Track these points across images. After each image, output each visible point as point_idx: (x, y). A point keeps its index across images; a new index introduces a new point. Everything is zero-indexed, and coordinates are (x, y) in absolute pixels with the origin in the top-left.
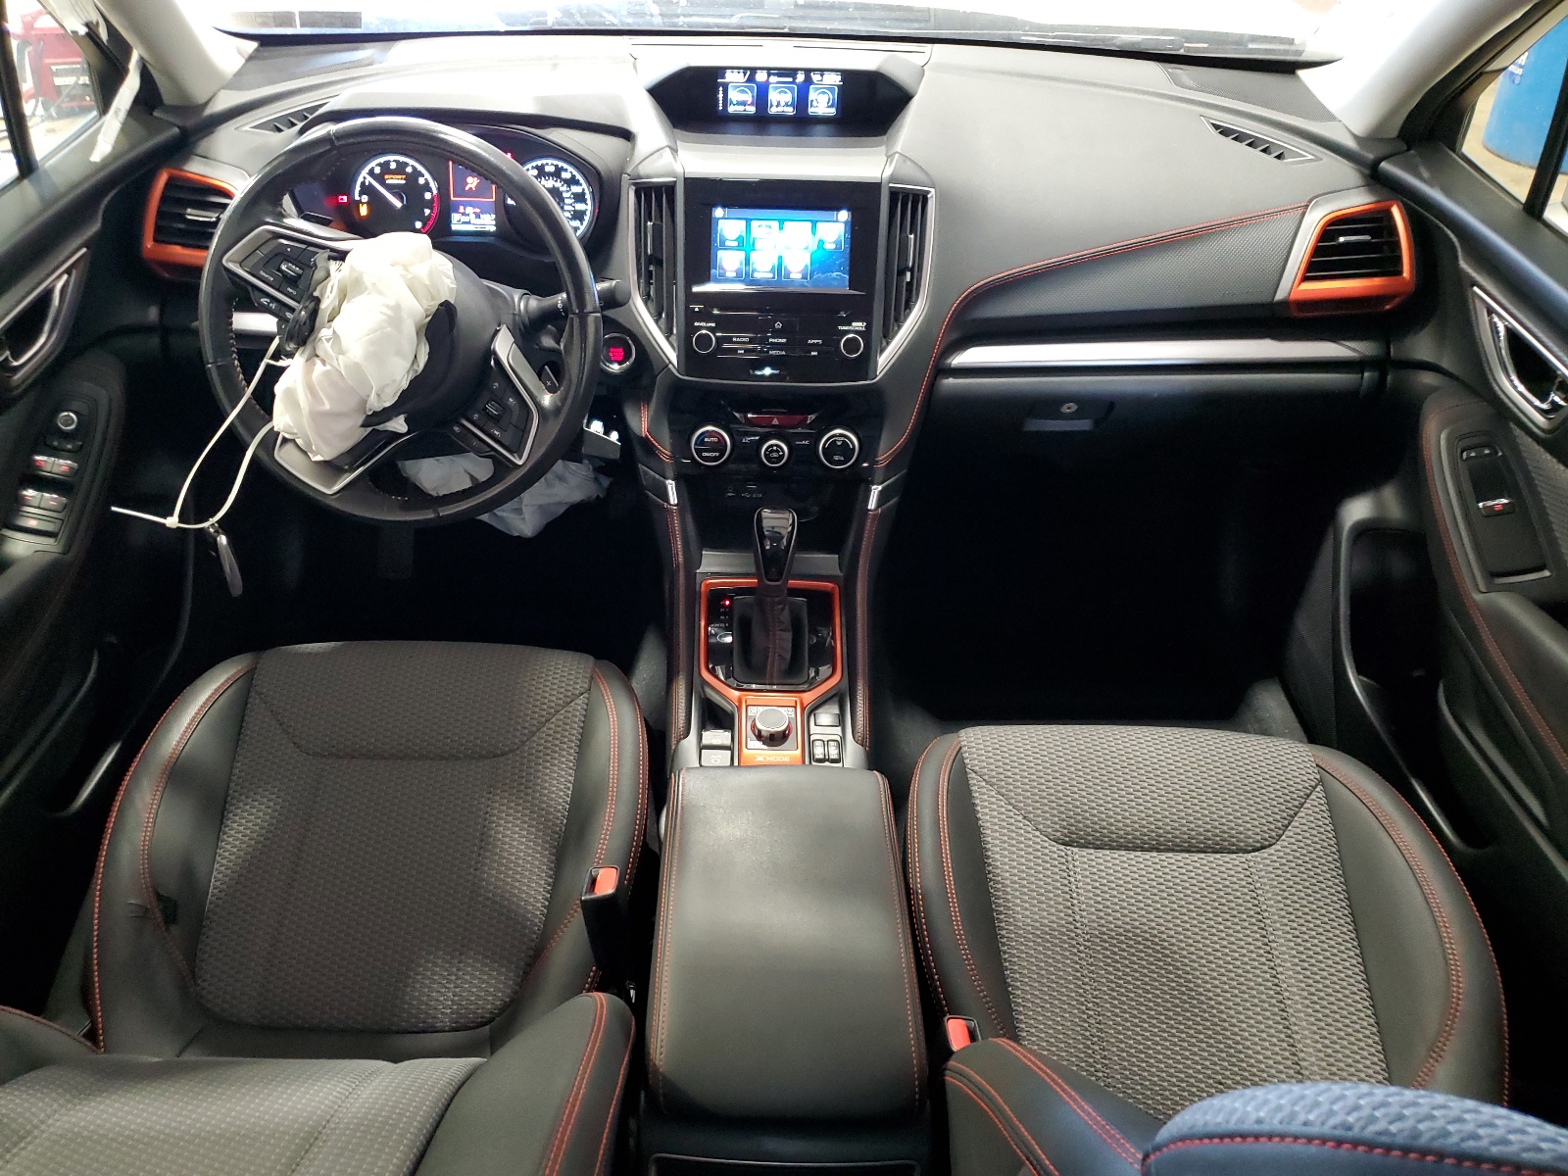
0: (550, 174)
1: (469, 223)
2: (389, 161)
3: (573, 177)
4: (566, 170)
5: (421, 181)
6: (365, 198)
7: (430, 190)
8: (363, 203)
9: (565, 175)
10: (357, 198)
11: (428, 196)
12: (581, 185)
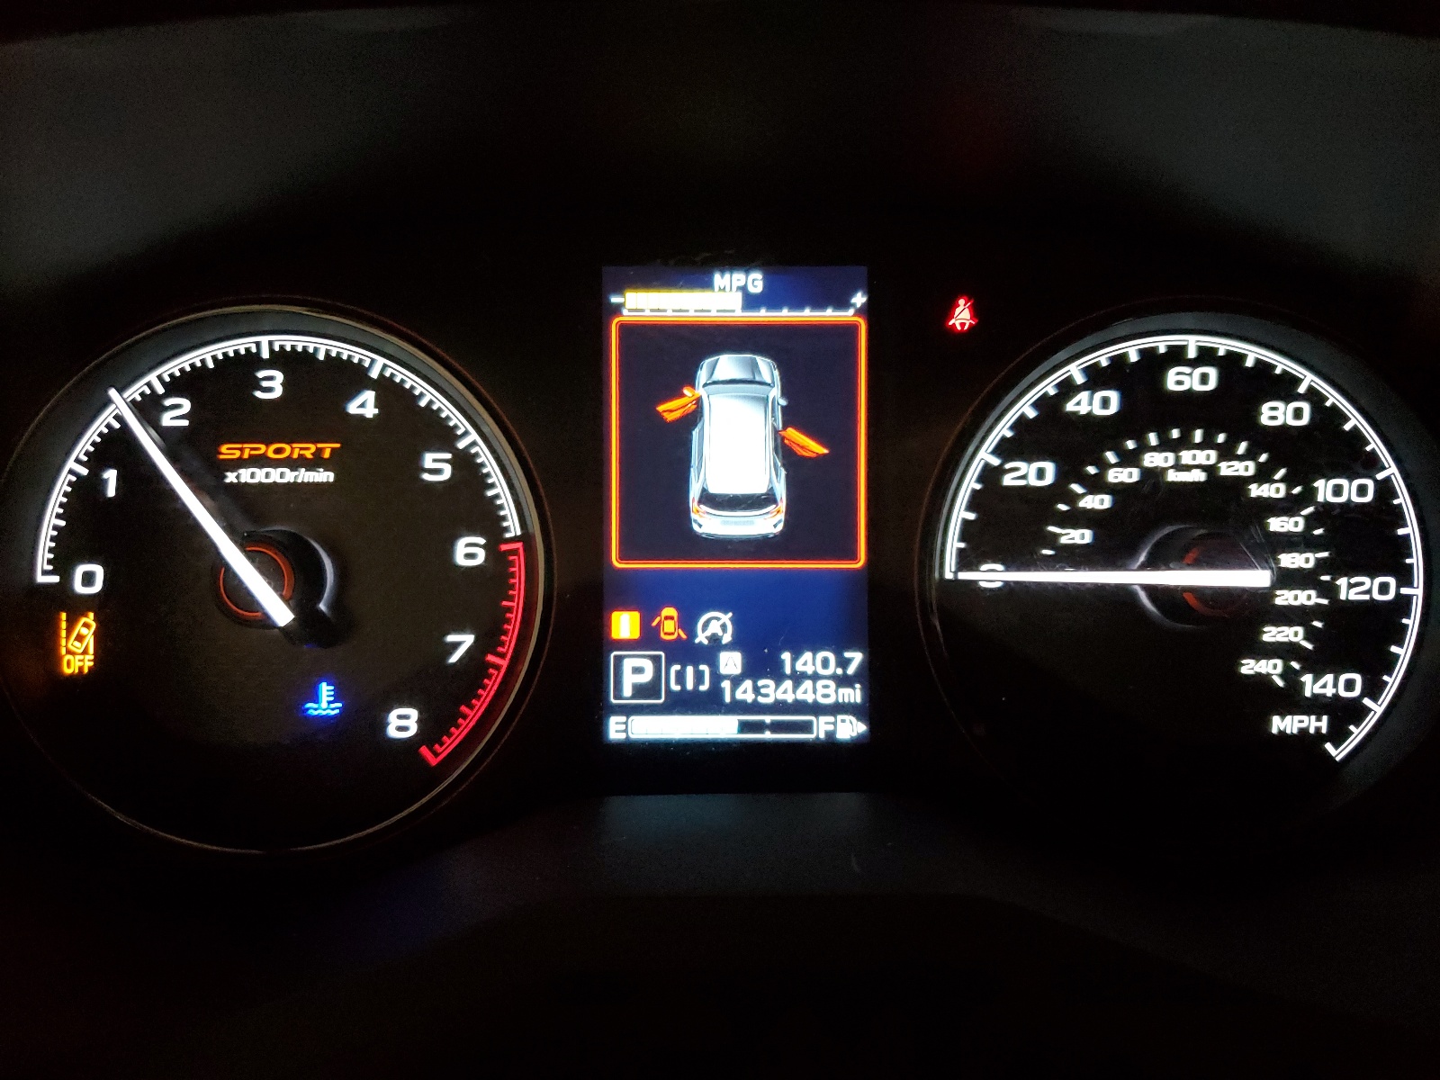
0: (1190, 410)
1: (709, 703)
2: (251, 361)
3: (1327, 418)
4: (1285, 388)
5: (436, 466)
6: (90, 578)
7: (486, 520)
8: (78, 607)
9: (1275, 414)
10: (44, 576)
11: (468, 551)
12: (1371, 464)
